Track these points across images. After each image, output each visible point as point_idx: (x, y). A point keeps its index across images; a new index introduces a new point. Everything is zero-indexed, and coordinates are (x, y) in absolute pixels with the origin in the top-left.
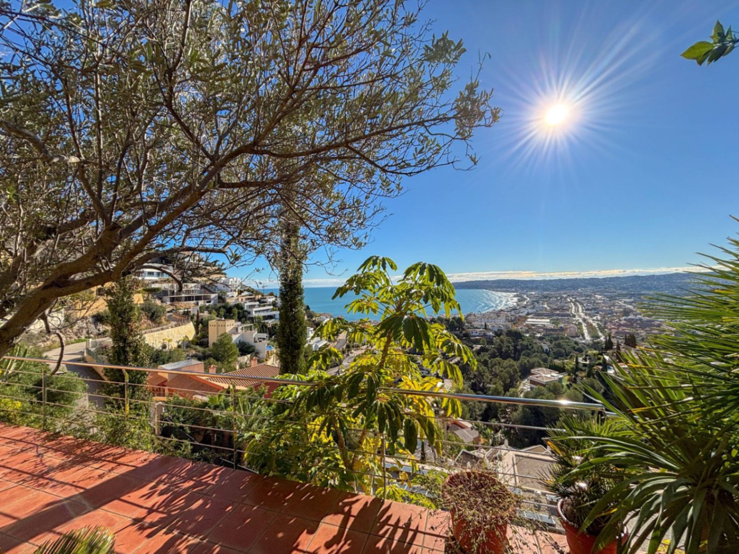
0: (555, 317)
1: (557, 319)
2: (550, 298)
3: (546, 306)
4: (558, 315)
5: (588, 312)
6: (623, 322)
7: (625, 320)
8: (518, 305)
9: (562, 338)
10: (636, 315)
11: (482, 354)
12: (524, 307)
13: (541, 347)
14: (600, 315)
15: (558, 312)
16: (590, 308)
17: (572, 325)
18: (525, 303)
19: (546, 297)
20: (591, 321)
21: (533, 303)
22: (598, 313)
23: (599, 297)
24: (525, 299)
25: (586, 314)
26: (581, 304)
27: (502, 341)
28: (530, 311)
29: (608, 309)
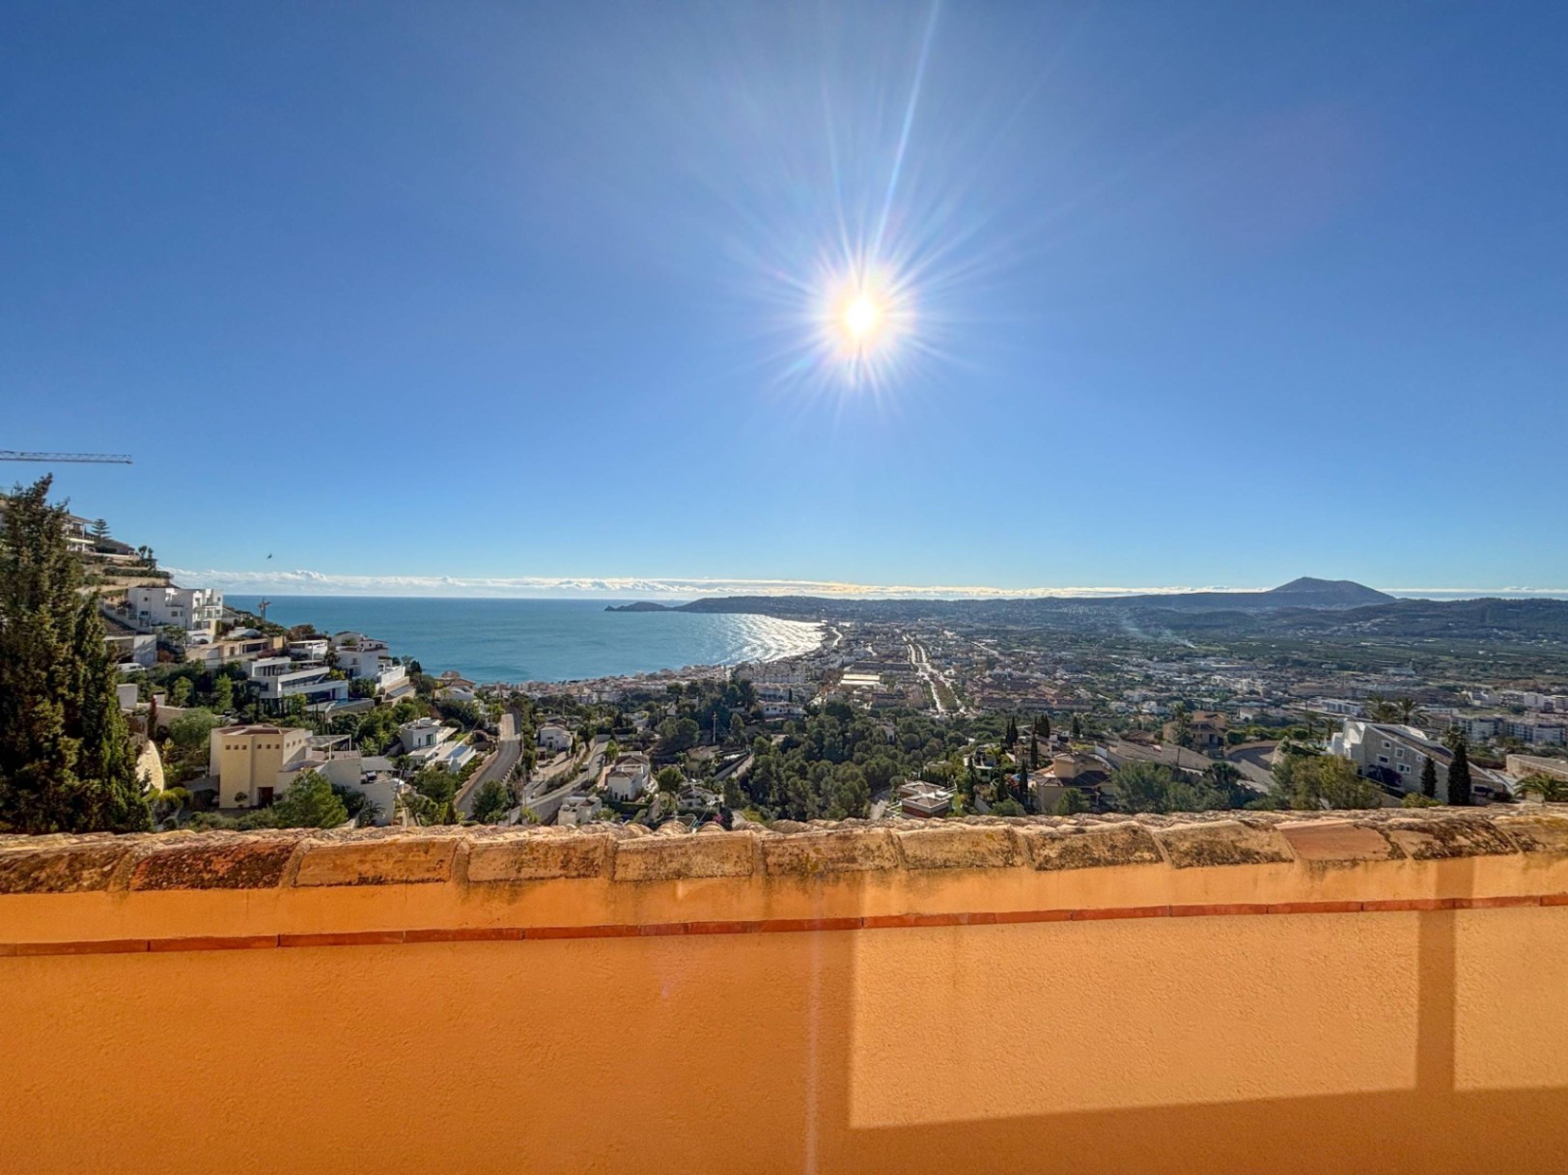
0: (887, 672)
1: (891, 676)
2: (875, 635)
3: (870, 649)
4: (892, 667)
5: (936, 662)
6: (988, 680)
7: (990, 676)
8: (825, 647)
9: (908, 714)
10: (1003, 668)
11: (790, 752)
12: (836, 652)
13: (884, 732)
14: (955, 668)
15: (890, 662)
16: (939, 654)
17: (915, 687)
18: (836, 643)
19: (869, 633)
20: (942, 678)
21: (849, 643)
22: (950, 664)
23: (949, 634)
24: (835, 636)
25: (933, 666)
26: (925, 647)
27: (821, 725)
28: (846, 659)
29: (965, 656)
